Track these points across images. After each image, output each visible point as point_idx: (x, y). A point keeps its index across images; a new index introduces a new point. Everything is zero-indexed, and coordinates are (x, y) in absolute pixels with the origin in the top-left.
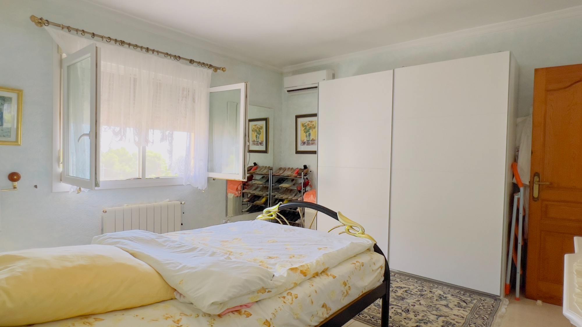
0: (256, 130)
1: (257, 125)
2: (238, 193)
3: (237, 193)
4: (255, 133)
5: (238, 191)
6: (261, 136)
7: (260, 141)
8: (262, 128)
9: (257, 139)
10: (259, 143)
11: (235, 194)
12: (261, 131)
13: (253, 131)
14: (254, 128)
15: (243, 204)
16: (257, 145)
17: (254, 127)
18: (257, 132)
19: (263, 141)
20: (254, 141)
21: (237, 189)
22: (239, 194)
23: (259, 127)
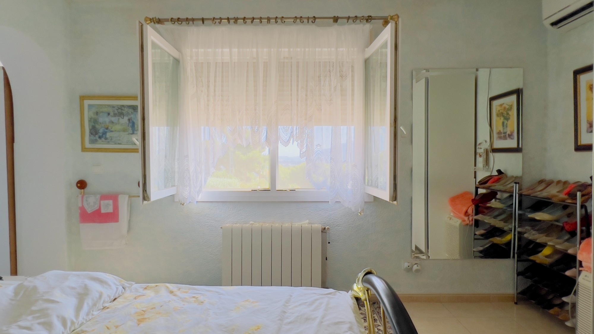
0: (502, 113)
1: (504, 104)
2: (469, 218)
3: (466, 218)
4: (500, 119)
5: (468, 215)
6: (509, 122)
7: (508, 132)
8: (511, 108)
9: (504, 129)
10: (507, 136)
11: (464, 221)
12: (510, 113)
13: (498, 115)
14: (499, 111)
15: (475, 238)
16: (505, 138)
17: (499, 108)
18: (503, 116)
19: (514, 130)
20: (499, 133)
21: (466, 212)
22: (470, 221)
23: (507, 107)
